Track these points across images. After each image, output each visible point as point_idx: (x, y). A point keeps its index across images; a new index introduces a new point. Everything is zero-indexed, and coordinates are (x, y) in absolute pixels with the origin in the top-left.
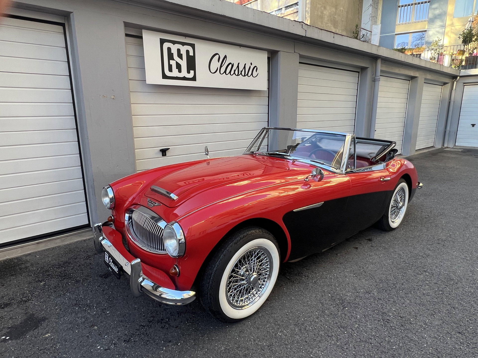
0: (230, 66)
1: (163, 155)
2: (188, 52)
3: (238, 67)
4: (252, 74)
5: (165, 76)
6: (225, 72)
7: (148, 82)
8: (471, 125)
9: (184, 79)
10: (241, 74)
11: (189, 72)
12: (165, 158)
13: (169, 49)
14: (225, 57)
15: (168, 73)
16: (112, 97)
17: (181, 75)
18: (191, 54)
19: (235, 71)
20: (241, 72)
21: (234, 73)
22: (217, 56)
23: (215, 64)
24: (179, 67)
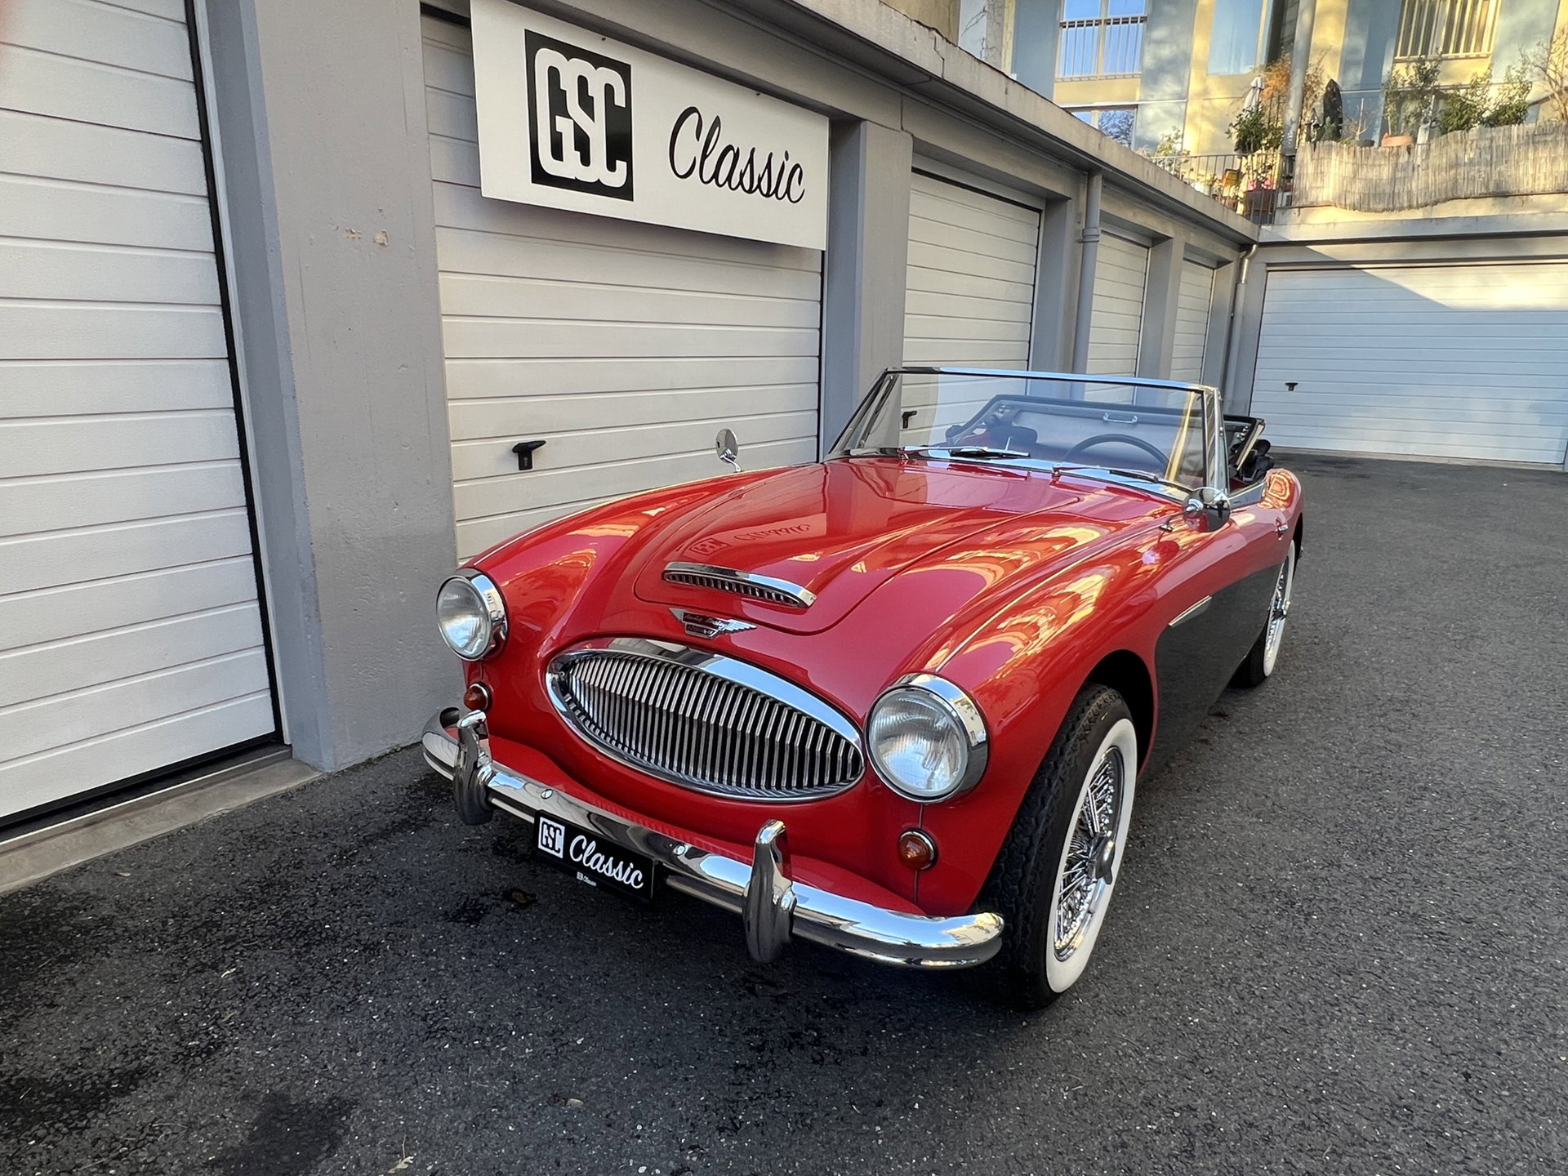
0: (730, 155)
1: (521, 467)
2: (609, 90)
3: (751, 161)
4: (788, 191)
5: (540, 176)
6: (716, 176)
7: (488, 191)
8: (1287, 384)
9: (597, 188)
10: (759, 186)
11: (611, 167)
12: (526, 475)
13: (554, 74)
14: (717, 123)
15: (549, 165)
16: (380, 238)
17: (588, 175)
18: (620, 101)
19: (742, 175)
20: (760, 179)
21: (741, 183)
22: (694, 117)
23: (689, 147)
24: (582, 143)
